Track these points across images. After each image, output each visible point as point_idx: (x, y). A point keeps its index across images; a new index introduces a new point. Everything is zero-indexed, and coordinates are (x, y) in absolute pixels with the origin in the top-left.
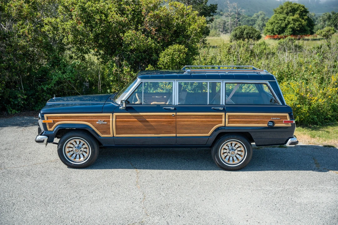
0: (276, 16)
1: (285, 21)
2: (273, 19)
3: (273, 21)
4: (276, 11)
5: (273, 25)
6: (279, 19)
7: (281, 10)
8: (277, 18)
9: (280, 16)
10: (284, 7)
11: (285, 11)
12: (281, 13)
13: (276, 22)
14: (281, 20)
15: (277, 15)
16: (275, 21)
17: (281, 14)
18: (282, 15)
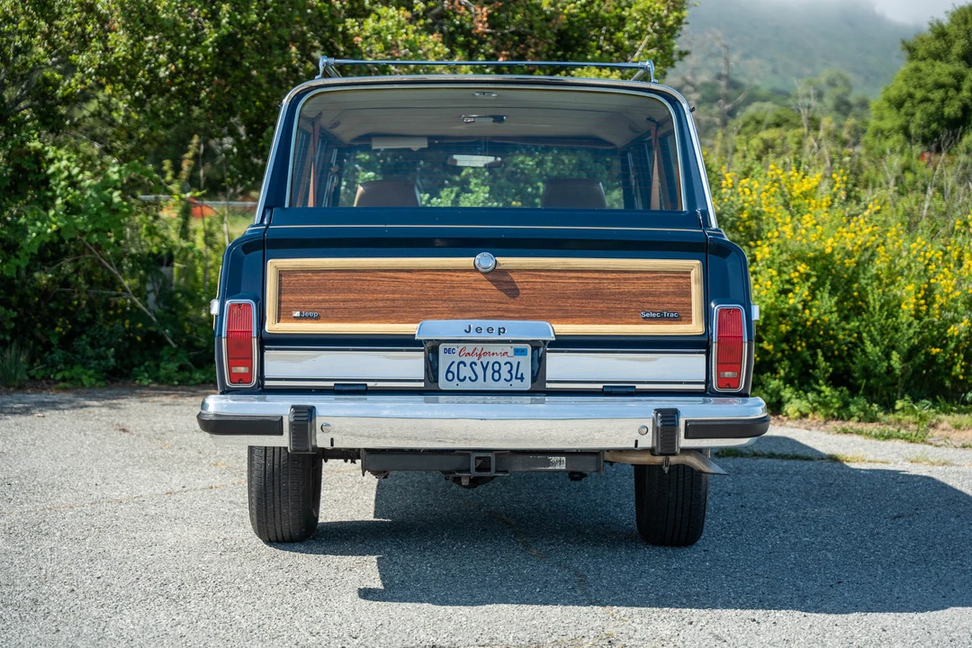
0: (917, 70)
1: (958, 89)
2: (901, 83)
3: (905, 90)
4: (915, 50)
5: (903, 111)
6: (930, 81)
7: (938, 44)
8: (920, 78)
9: (937, 70)
10: (953, 31)
11: (957, 48)
12: (937, 56)
13: (919, 94)
14: (939, 86)
15: (922, 65)
16: (912, 90)
17: (938, 63)
18: (944, 65)
